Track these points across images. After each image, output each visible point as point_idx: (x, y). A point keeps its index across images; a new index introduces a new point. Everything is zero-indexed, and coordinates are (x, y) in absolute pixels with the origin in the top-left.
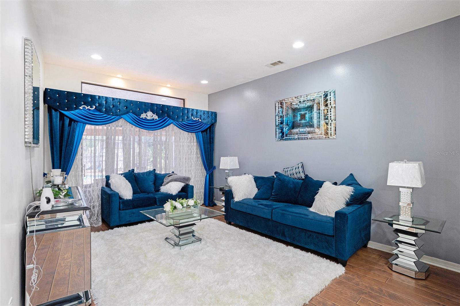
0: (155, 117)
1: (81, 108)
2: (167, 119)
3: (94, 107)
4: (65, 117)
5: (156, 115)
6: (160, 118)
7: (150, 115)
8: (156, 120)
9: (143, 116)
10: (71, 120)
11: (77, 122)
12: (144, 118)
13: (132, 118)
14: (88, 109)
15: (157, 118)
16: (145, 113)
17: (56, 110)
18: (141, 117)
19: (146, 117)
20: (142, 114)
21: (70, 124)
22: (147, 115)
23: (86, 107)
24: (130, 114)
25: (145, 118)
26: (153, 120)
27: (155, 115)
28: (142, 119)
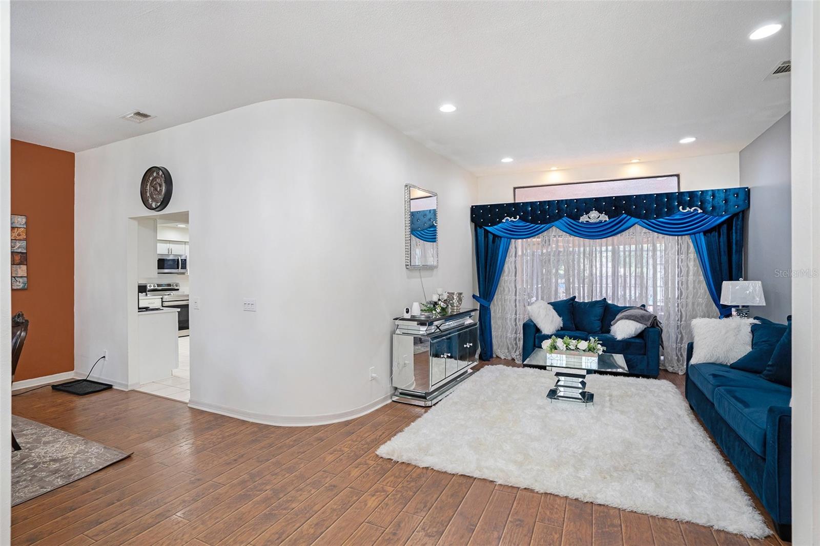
0: (604, 218)
1: (504, 221)
2: (626, 217)
3: (518, 217)
4: (489, 234)
5: (605, 214)
6: (612, 218)
7: (594, 216)
8: (606, 222)
9: (584, 219)
10: (495, 236)
11: (501, 237)
12: (585, 222)
13: (566, 224)
14: (511, 221)
15: (607, 219)
16: (586, 214)
17: (481, 227)
18: (580, 221)
19: (588, 219)
20: (582, 215)
21: (494, 241)
22: (589, 218)
23: (509, 218)
24: (564, 219)
25: (587, 221)
26: (601, 222)
27: (603, 215)
28: (582, 223)
